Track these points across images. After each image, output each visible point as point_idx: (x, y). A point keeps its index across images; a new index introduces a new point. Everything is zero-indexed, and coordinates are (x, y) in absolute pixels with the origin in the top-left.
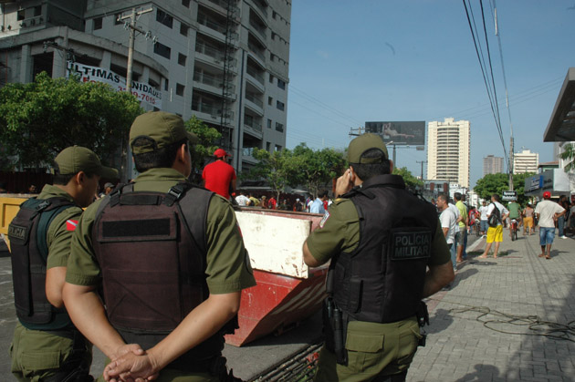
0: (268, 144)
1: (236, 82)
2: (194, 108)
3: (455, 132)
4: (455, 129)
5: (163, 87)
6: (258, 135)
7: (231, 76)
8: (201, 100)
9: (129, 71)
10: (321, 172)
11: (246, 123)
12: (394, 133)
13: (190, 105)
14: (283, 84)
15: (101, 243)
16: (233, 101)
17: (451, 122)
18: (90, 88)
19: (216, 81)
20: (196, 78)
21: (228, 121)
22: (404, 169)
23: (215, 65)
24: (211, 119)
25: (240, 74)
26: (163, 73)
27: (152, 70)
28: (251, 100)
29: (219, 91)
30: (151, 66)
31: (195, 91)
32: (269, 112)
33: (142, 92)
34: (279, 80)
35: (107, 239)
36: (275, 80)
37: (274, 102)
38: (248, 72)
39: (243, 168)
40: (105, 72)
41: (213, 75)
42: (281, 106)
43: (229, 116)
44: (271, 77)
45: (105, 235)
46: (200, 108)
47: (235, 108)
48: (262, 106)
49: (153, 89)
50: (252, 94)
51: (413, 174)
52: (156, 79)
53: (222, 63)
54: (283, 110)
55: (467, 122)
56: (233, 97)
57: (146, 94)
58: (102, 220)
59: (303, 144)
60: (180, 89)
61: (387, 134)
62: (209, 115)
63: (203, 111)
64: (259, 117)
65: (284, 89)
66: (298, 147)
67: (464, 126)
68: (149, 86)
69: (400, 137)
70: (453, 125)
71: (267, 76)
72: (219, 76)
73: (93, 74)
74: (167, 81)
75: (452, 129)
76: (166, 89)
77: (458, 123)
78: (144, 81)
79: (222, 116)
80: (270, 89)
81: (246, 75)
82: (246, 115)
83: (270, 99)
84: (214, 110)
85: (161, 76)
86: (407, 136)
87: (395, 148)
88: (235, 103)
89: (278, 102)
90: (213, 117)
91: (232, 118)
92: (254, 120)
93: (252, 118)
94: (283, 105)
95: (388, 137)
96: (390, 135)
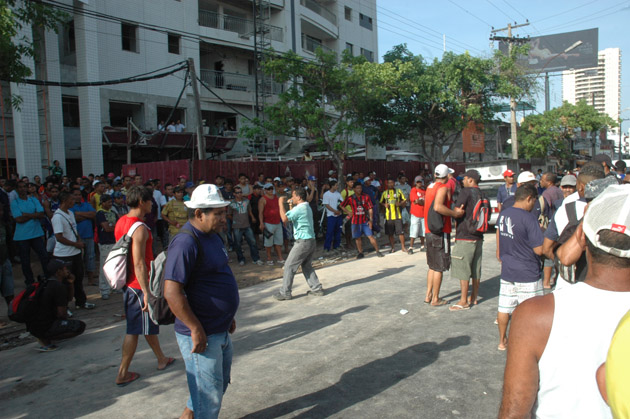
8: (222, 9)
12: (545, 54)
13: (197, 18)
16: (279, 7)
21: (268, 39)
24: (239, 40)
28: (315, 11)
32: (347, 31)
37: (355, 16)
46: (222, 25)
47: (283, 20)
48: (334, 21)
54: (371, 29)
62: (235, 35)
63: (226, 27)
64: (332, 39)
67: (611, 56)
82: (304, 34)
83: (348, 11)
86: (567, 55)
87: (547, 77)
88: (283, 12)
89: (361, 16)
90: (242, 37)
91: (280, 39)
92: (323, 44)
93: (320, 41)
94: (370, 20)
95: (535, 61)
96: (538, 58)
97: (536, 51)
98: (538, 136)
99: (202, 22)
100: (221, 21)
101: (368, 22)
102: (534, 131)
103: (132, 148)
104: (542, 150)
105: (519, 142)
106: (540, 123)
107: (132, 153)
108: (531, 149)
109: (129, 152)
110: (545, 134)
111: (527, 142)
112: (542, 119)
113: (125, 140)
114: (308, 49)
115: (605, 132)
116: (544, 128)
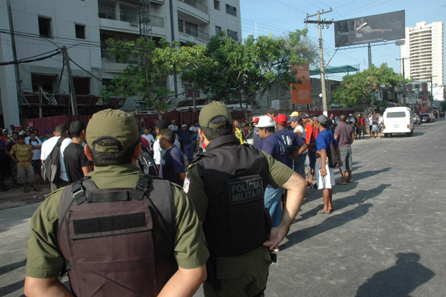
3: (428, 35)
4: (428, 31)
8: (119, 5)
12: (369, 32)
15: (74, 240)
16: (161, 3)
17: (423, 26)
22: (384, 66)
24: (131, 28)
32: (217, 18)
35: (80, 236)
37: (222, 6)
45: (77, 232)
48: (206, 11)
51: (395, 71)
54: (235, 15)
55: (440, 23)
58: (72, 218)
61: (360, 33)
64: (204, 25)
67: (437, 28)
69: (374, 33)
70: (425, 28)
75: (425, 32)
77: (430, 25)
82: (180, 21)
83: (216, 3)
86: (383, 31)
87: (369, 47)
88: (163, 6)
89: (227, 6)
90: (132, 25)
91: (162, 25)
92: (199, 28)
93: (196, 26)
94: (235, 9)
95: (361, 36)
96: (363, 33)
98: (351, 91)
99: (101, 15)
100: (118, 13)
101: (232, 10)
102: (349, 87)
103: (43, 107)
104: (356, 100)
106: (353, 81)
107: (43, 111)
109: (40, 110)
110: (356, 89)
111: (343, 95)
112: (354, 78)
113: (38, 102)
114: (186, 33)
115: (425, 85)
116: (355, 85)
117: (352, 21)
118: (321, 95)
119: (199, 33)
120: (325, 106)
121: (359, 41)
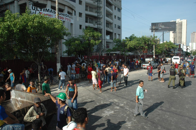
0: (115, 34)
1: (102, 10)
2: (86, 22)
4: (181, 23)
5: (74, 14)
6: (111, 31)
7: (100, 8)
8: (89, 18)
9: (57, 7)
10: (142, 46)
11: (106, 26)
12: (163, 27)
13: (85, 21)
14: (120, 10)
16: (102, 18)
17: (179, 21)
18: (34, 18)
19: (94, 10)
20: (86, 10)
21: (100, 26)
23: (94, 4)
24: (93, 26)
25: (103, 7)
26: (73, 8)
27: (69, 7)
28: (108, 17)
29: (96, 15)
30: (68, 5)
31: (87, 15)
32: (115, 22)
33: (65, 17)
34: (118, 9)
36: (117, 8)
38: (106, 6)
39: (106, 44)
40: (49, 9)
41: (93, 8)
42: (119, 19)
43: (100, 24)
44: (115, 7)
46: (89, 22)
47: (102, 20)
48: (112, 19)
49: (70, 15)
50: (108, 15)
52: (70, 11)
53: (96, 3)
54: (120, 20)
55: (186, 20)
56: (101, 16)
57: (67, 17)
59: (133, 35)
60: (80, 14)
61: (160, 27)
62: (93, 24)
64: (111, 24)
65: (120, 12)
66: (131, 36)
67: (184, 22)
68: (68, 14)
71: (113, 7)
72: (95, 8)
73: (44, 11)
74: (75, 11)
75: (180, 23)
76: (75, 15)
77: (182, 21)
78: (65, 12)
79: (98, 24)
80: (115, 12)
81: (106, 7)
83: (115, 16)
84: (94, 22)
85: (72, 9)
87: (163, 33)
89: (118, 17)
92: (109, 25)
93: (109, 24)
95: (161, 29)
96: (161, 28)
97: (161, 26)
98: (160, 49)
102: (159, 48)
104: (161, 52)
105: (155, 51)
106: (160, 46)
108: (158, 52)
110: (161, 49)
111: (157, 51)
112: (161, 45)
115: (180, 45)
116: (161, 47)
117: (158, 23)
118: (153, 51)
119: (109, 26)
120: (154, 55)
121: (160, 31)
